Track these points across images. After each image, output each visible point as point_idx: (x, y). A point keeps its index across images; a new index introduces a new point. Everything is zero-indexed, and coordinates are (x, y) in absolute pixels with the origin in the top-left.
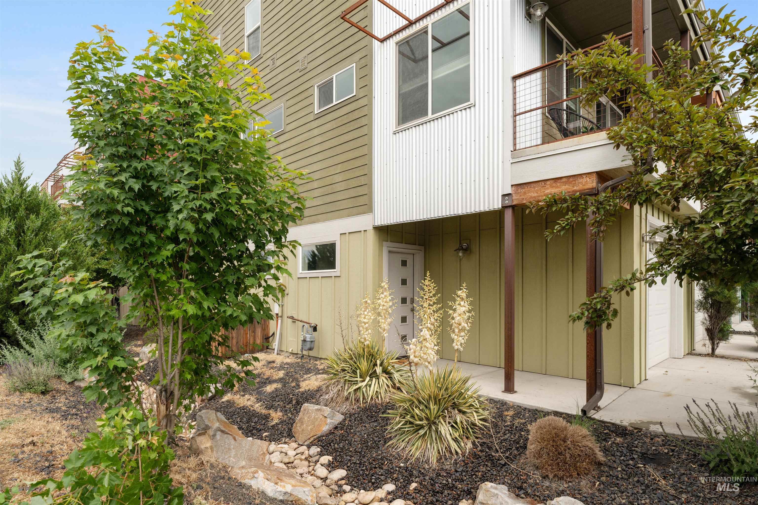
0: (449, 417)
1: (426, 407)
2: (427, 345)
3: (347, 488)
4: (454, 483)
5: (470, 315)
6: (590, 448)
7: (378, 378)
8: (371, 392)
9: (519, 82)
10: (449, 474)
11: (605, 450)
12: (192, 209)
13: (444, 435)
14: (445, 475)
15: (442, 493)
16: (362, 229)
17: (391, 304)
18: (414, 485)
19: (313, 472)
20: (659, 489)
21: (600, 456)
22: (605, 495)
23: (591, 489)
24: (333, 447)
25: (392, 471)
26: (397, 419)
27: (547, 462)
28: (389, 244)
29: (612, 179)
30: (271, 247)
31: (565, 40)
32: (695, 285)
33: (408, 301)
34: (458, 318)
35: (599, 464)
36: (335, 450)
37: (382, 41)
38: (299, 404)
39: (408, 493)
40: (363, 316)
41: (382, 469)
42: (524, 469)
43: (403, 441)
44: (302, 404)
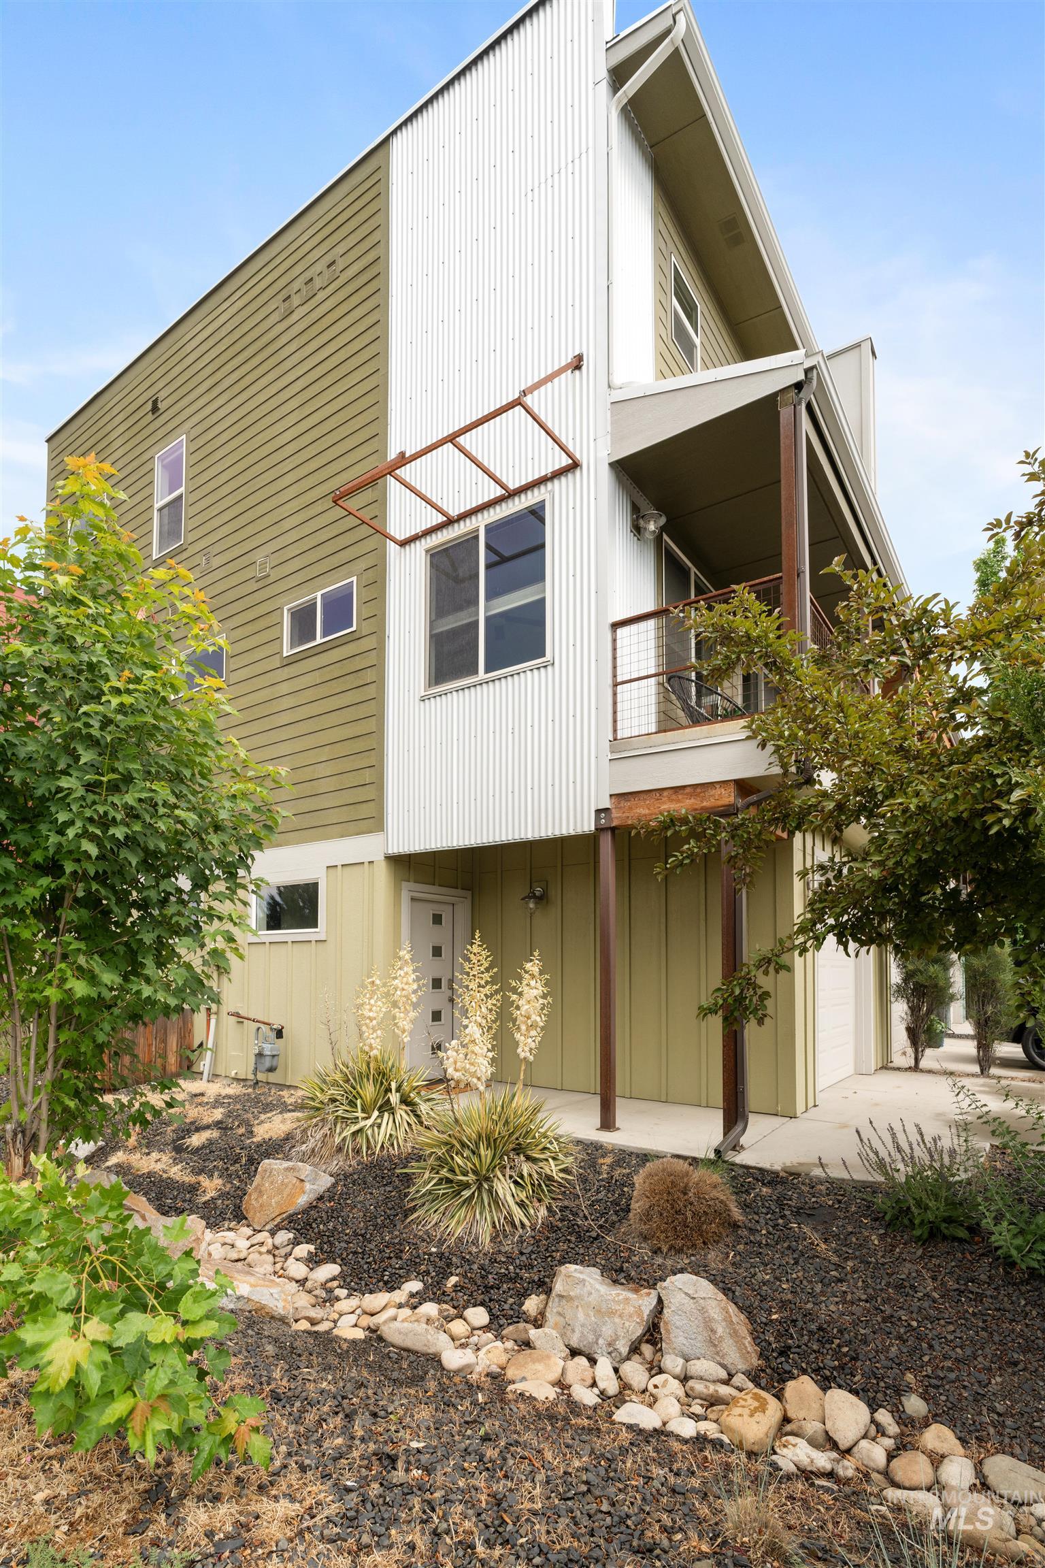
0: (511, 1168)
1: (474, 1153)
2: (476, 1049)
3: (342, 1293)
4: (518, 1271)
5: (546, 1002)
6: (721, 1202)
7: (392, 1111)
8: (381, 1136)
9: (621, 632)
10: (510, 1259)
11: (745, 1206)
12: (91, 820)
13: (502, 1197)
14: (504, 1260)
15: (498, 1289)
16: (366, 860)
17: (415, 986)
18: (453, 1280)
19: (282, 1271)
20: (818, 1257)
21: (737, 1214)
22: (742, 1270)
23: (723, 1263)
24: (316, 1230)
25: (418, 1260)
26: (426, 1176)
27: (658, 1227)
28: (412, 885)
29: (759, 791)
30: (219, 887)
31: (694, 570)
32: (892, 959)
33: (444, 983)
34: (527, 1007)
35: (735, 1226)
36: (320, 1234)
37: (403, 544)
38: (253, 1162)
39: (444, 1293)
40: (368, 1007)
41: (401, 1259)
42: (626, 1242)
43: (435, 1212)
44: (259, 1163)
